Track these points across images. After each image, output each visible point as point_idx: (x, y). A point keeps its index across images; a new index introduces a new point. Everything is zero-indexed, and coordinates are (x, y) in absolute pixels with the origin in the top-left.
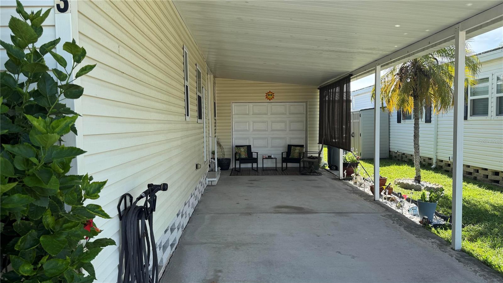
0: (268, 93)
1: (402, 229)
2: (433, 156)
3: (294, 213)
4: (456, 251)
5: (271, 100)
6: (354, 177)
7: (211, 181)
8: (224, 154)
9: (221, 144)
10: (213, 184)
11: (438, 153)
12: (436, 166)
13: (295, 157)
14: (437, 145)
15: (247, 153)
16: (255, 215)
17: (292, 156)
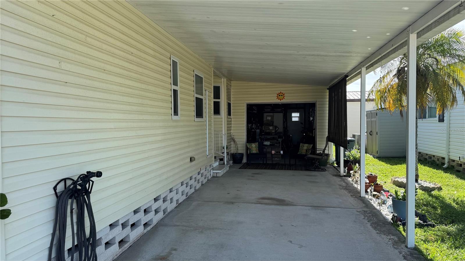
0: (279, 93)
1: (369, 225)
2: (445, 155)
3: (273, 204)
4: (409, 248)
5: (282, 100)
6: (351, 174)
7: (217, 173)
8: (238, 149)
9: (235, 140)
10: (218, 176)
11: (450, 153)
12: (448, 166)
13: (303, 154)
14: (449, 145)
15: (258, 149)
16: (237, 204)
17: (300, 152)
